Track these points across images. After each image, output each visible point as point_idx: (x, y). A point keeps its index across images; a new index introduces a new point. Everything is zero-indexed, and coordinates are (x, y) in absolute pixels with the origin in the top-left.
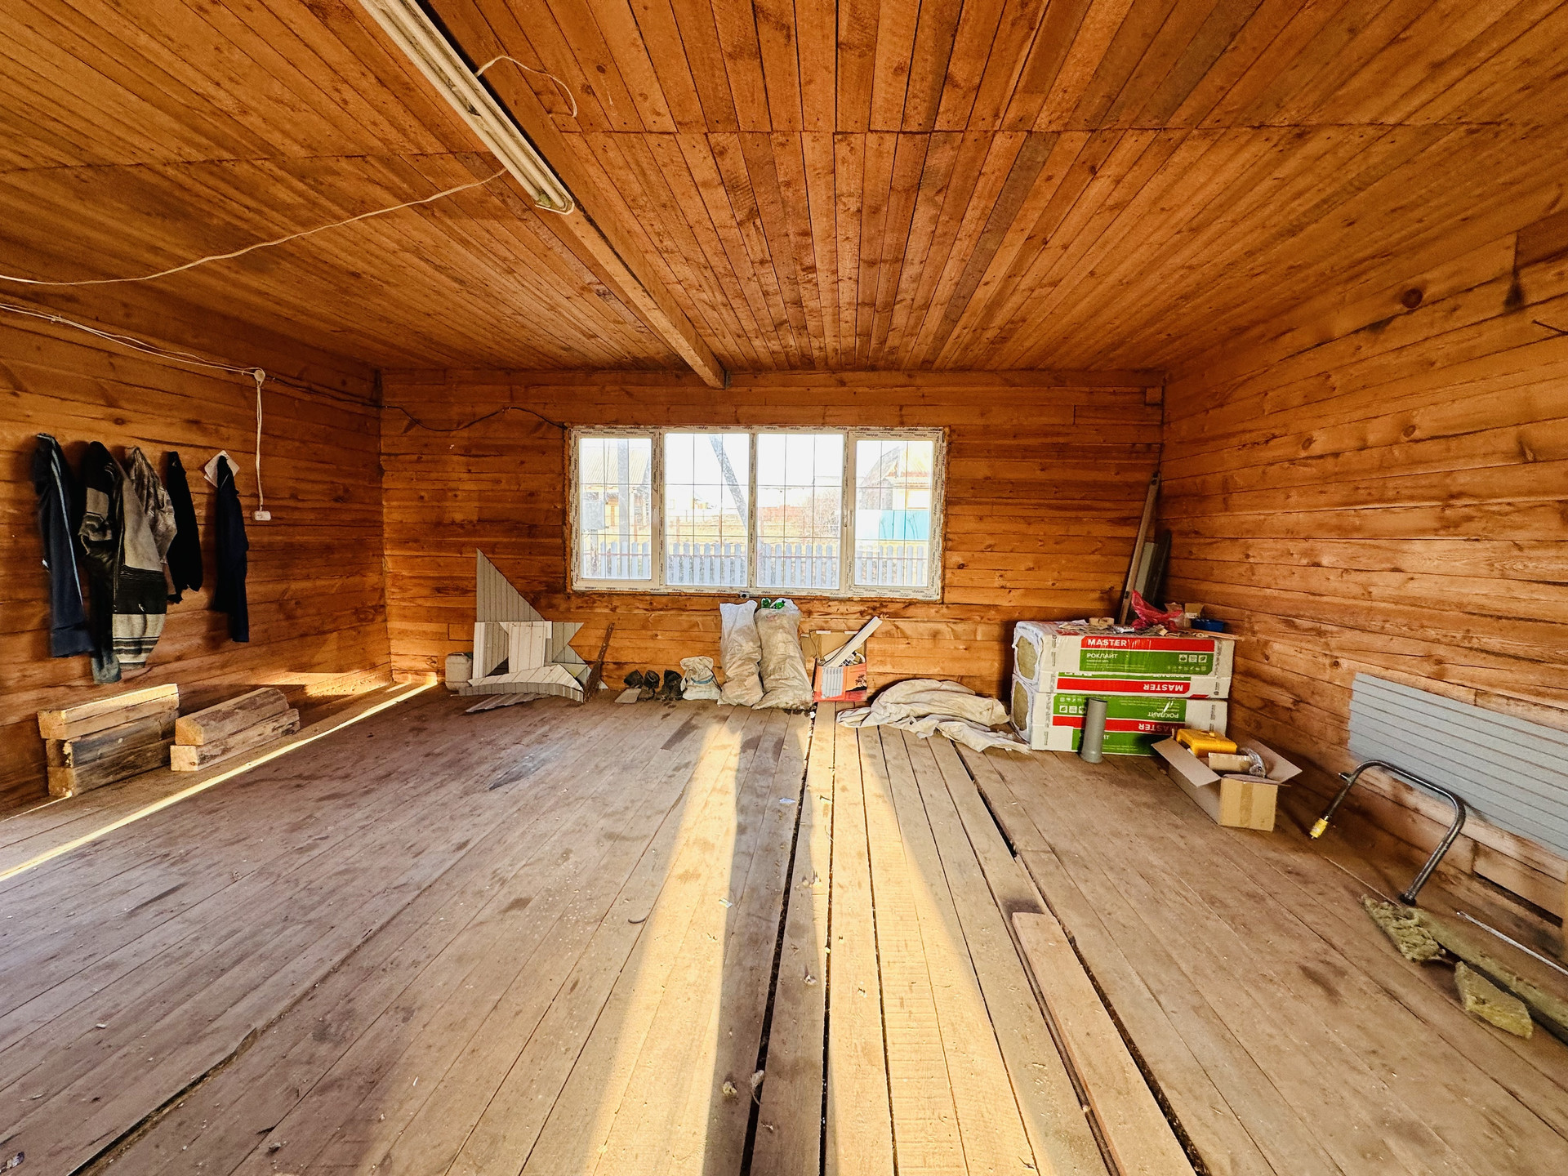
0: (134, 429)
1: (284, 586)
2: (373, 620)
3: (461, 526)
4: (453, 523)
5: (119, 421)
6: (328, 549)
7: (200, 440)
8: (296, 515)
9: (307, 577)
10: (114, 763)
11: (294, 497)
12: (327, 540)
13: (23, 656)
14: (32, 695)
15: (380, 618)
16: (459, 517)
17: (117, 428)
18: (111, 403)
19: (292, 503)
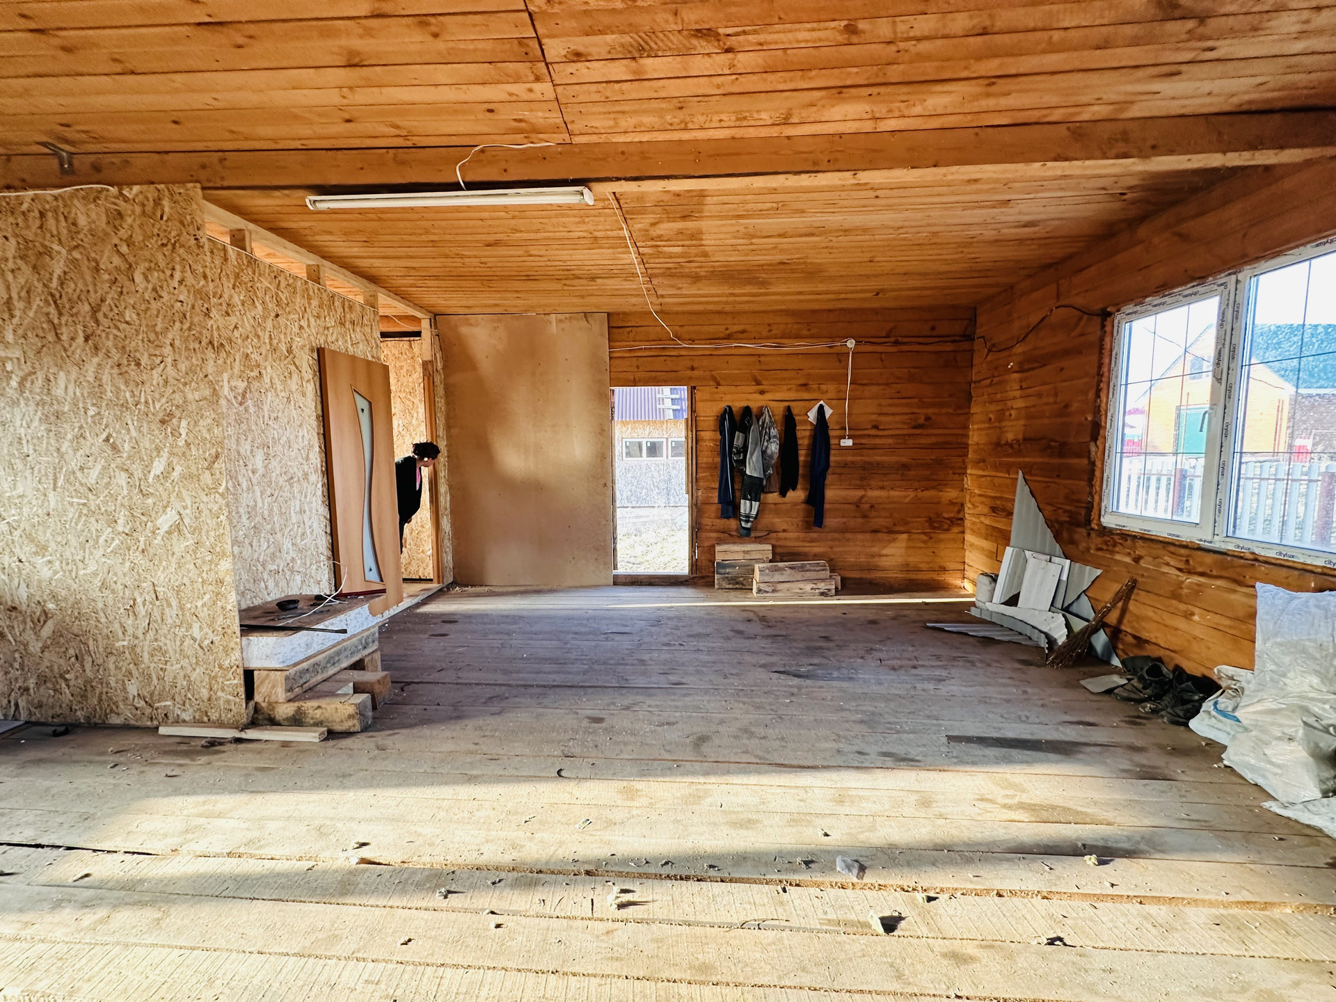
0: (768, 396)
1: (860, 493)
2: (948, 530)
3: (1011, 446)
4: (1007, 443)
5: (762, 392)
6: (905, 467)
7: (806, 396)
8: (878, 441)
9: (882, 488)
10: (732, 579)
11: (876, 427)
12: (904, 460)
13: (713, 515)
14: (714, 535)
15: (955, 530)
16: (1010, 437)
17: (761, 397)
18: (758, 383)
19: (873, 432)
